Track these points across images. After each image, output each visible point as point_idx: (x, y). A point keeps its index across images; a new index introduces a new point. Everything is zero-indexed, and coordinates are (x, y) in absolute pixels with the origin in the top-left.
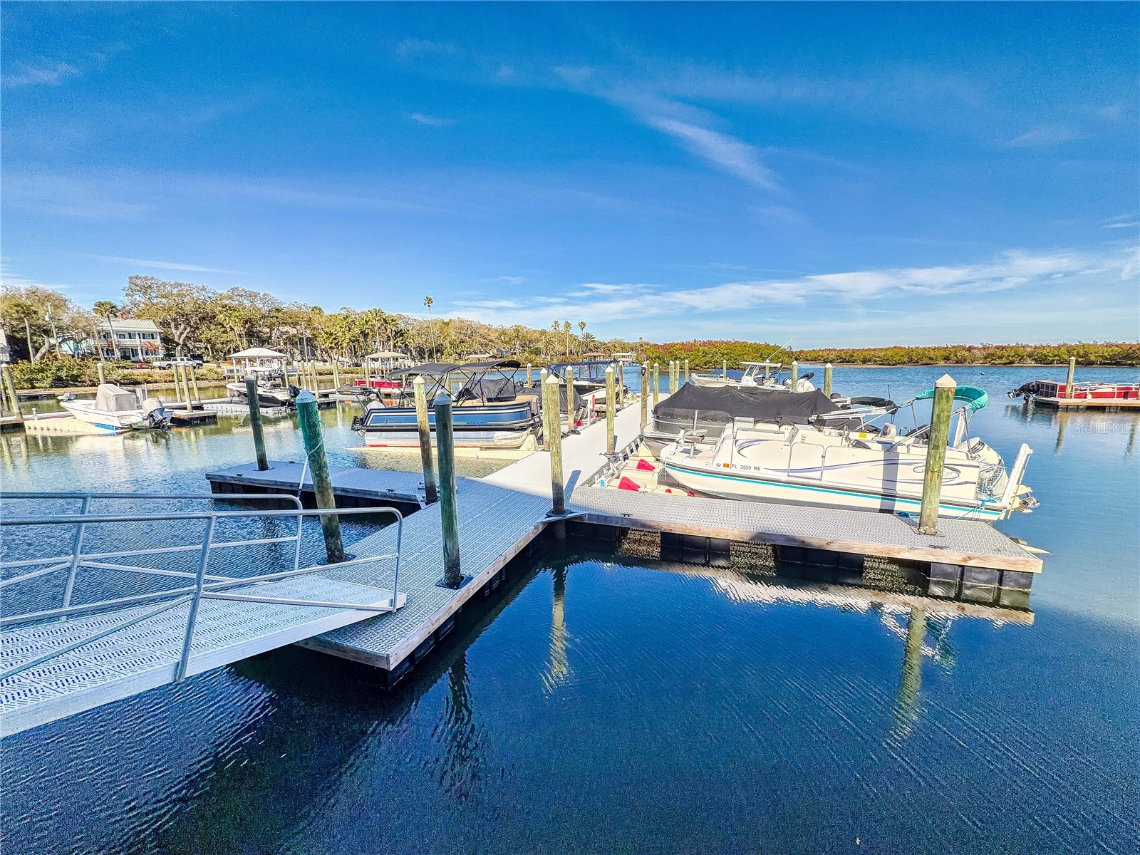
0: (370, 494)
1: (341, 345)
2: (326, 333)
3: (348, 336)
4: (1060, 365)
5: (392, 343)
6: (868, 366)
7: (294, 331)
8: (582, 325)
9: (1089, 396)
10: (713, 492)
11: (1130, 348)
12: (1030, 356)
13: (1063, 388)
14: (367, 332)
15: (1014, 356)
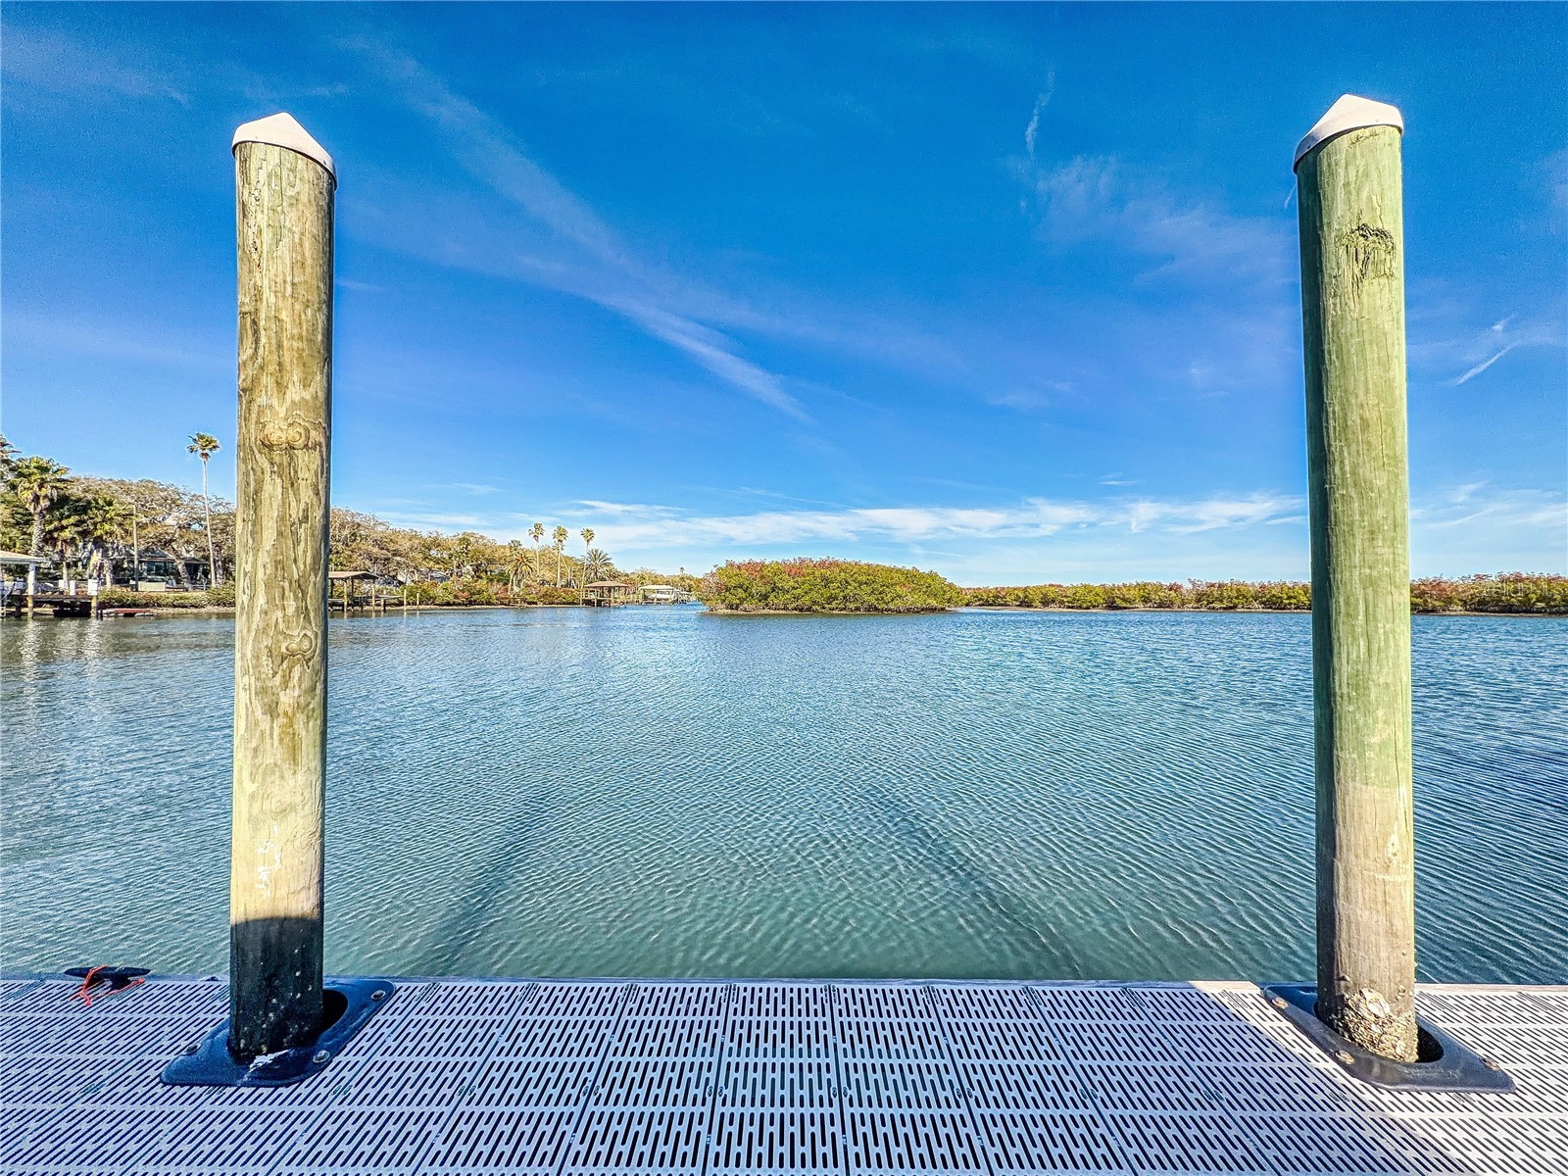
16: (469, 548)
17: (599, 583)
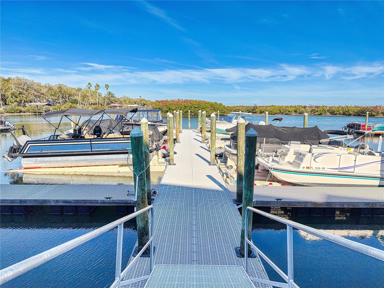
4: (339, 115)
6: (263, 115)
8: (107, 86)
11: (363, 108)
12: (328, 111)
13: (364, 126)
15: (322, 111)
16: (62, 90)
17: (112, 105)
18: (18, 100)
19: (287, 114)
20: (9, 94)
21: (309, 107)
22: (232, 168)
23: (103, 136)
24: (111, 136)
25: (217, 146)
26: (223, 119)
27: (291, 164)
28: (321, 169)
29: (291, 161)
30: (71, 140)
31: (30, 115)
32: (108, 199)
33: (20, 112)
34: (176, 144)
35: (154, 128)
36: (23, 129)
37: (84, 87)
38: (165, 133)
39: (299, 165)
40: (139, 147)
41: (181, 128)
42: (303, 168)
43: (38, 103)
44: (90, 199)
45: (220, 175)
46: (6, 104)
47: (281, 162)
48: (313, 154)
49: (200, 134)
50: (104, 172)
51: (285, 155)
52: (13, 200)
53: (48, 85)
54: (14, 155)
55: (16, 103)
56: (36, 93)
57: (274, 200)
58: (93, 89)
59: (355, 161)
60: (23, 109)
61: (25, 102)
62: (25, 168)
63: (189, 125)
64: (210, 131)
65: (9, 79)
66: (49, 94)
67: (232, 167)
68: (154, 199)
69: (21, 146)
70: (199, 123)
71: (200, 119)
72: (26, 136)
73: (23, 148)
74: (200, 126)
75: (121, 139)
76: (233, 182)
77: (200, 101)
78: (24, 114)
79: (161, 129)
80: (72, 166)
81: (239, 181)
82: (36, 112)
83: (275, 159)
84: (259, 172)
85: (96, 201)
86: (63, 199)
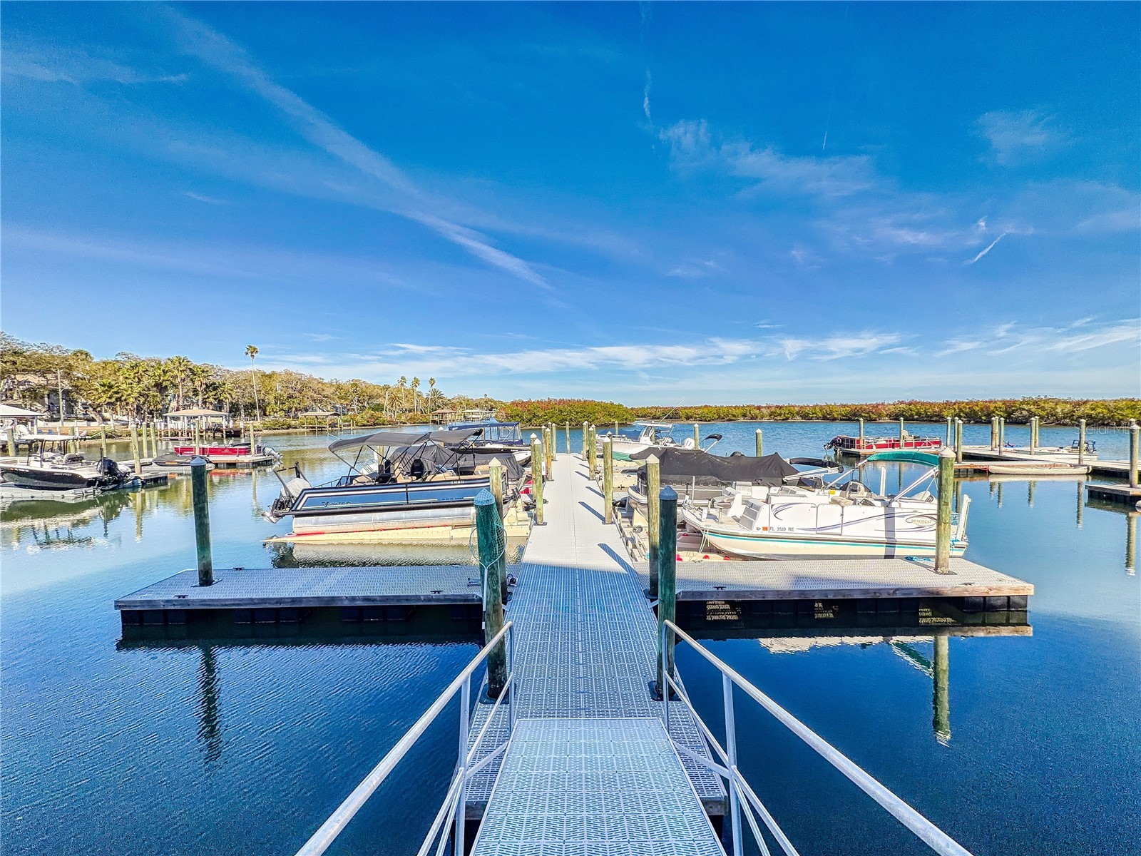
0: (407, 600)
1: (126, 400)
2: (104, 385)
3: (137, 389)
4: (817, 419)
5: (200, 398)
7: (42, 381)
9: (874, 447)
10: (753, 554)
12: (798, 413)
13: (859, 441)
14: (164, 384)
15: (788, 414)
16: (357, 389)
17: (440, 411)
18: (285, 407)
19: (731, 420)
20: (271, 398)
21: (765, 407)
22: (642, 530)
23: (426, 478)
24: (440, 477)
25: (616, 484)
26: (624, 436)
27: (738, 521)
28: (787, 531)
29: (739, 517)
30: (375, 485)
31: (304, 433)
32: (437, 594)
33: (288, 429)
34: (547, 483)
35: (509, 458)
36: (296, 468)
37: (393, 383)
38: (527, 463)
39: (750, 526)
40: (488, 521)
41: (554, 452)
42: (758, 529)
43: (319, 413)
44: (407, 594)
45: (621, 543)
46: (265, 414)
47: (722, 518)
48: (772, 506)
49: (586, 463)
50: (427, 539)
51: (728, 507)
52: (281, 599)
53: (335, 381)
54: (280, 512)
55: (282, 413)
56: (315, 395)
57: (711, 590)
58: (408, 385)
59: (842, 515)
60: (293, 423)
61: (296, 410)
62: (298, 535)
63: (568, 447)
64: (602, 457)
65: (274, 373)
66: (336, 397)
67: (641, 528)
68: (511, 593)
69: (293, 497)
70: (585, 443)
71: (585, 437)
72: (302, 479)
73: (296, 501)
74: (586, 448)
75: (455, 482)
76: (643, 557)
77: (585, 401)
78: (295, 430)
79: (520, 457)
80: (376, 529)
81: (653, 560)
82: (314, 428)
83: (713, 511)
84: (687, 535)
85: (417, 598)
86: (363, 595)
